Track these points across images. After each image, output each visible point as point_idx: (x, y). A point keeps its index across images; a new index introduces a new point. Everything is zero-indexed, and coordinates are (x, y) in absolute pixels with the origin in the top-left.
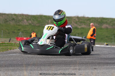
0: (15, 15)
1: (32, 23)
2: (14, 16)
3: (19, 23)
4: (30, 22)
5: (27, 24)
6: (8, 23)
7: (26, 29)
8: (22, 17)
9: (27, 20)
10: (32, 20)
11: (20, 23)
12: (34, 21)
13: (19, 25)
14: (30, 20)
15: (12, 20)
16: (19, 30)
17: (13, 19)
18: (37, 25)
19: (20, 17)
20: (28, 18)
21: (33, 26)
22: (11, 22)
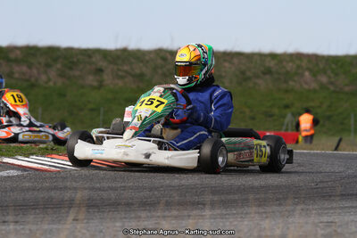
0: (273, 56)
1: (332, 83)
2: (269, 59)
3: (286, 82)
4: (324, 79)
5: (314, 85)
6: (251, 85)
7: (312, 104)
8: (298, 62)
9: (314, 74)
10: (329, 72)
11: (291, 83)
12: (337, 75)
13: (287, 91)
14: (324, 72)
15: (264, 73)
16: (287, 107)
17: (268, 72)
18: (347, 89)
19: (290, 64)
20: (317, 64)
21: (334, 92)
22: (259, 81)
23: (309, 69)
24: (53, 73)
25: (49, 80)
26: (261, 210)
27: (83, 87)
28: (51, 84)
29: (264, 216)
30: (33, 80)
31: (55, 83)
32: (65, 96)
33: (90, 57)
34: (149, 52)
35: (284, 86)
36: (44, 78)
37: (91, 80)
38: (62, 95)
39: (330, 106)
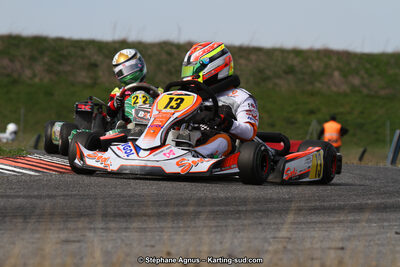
23: (339, 69)
24: (38, 67)
25: (35, 76)
26: (213, 223)
27: (73, 85)
28: (37, 80)
29: (214, 229)
30: (15, 75)
31: (41, 80)
32: (51, 94)
33: (83, 49)
34: (153, 45)
35: (309, 88)
36: (28, 73)
37: (83, 76)
38: (49, 94)
39: (362, 113)
